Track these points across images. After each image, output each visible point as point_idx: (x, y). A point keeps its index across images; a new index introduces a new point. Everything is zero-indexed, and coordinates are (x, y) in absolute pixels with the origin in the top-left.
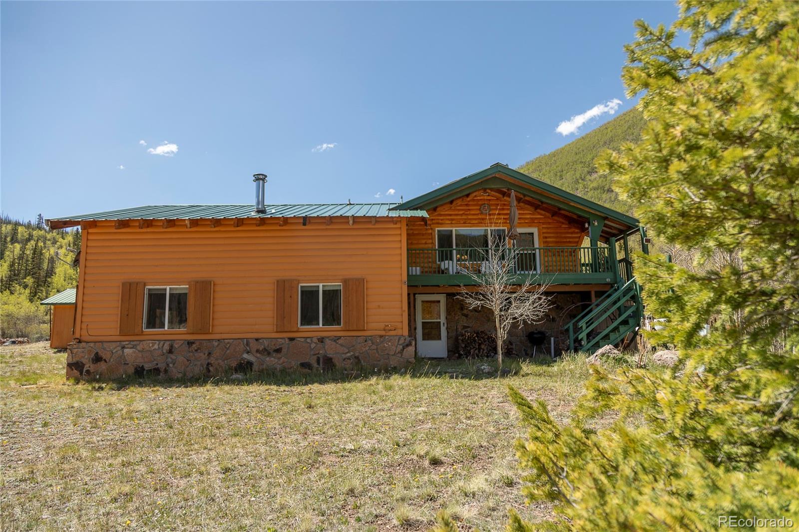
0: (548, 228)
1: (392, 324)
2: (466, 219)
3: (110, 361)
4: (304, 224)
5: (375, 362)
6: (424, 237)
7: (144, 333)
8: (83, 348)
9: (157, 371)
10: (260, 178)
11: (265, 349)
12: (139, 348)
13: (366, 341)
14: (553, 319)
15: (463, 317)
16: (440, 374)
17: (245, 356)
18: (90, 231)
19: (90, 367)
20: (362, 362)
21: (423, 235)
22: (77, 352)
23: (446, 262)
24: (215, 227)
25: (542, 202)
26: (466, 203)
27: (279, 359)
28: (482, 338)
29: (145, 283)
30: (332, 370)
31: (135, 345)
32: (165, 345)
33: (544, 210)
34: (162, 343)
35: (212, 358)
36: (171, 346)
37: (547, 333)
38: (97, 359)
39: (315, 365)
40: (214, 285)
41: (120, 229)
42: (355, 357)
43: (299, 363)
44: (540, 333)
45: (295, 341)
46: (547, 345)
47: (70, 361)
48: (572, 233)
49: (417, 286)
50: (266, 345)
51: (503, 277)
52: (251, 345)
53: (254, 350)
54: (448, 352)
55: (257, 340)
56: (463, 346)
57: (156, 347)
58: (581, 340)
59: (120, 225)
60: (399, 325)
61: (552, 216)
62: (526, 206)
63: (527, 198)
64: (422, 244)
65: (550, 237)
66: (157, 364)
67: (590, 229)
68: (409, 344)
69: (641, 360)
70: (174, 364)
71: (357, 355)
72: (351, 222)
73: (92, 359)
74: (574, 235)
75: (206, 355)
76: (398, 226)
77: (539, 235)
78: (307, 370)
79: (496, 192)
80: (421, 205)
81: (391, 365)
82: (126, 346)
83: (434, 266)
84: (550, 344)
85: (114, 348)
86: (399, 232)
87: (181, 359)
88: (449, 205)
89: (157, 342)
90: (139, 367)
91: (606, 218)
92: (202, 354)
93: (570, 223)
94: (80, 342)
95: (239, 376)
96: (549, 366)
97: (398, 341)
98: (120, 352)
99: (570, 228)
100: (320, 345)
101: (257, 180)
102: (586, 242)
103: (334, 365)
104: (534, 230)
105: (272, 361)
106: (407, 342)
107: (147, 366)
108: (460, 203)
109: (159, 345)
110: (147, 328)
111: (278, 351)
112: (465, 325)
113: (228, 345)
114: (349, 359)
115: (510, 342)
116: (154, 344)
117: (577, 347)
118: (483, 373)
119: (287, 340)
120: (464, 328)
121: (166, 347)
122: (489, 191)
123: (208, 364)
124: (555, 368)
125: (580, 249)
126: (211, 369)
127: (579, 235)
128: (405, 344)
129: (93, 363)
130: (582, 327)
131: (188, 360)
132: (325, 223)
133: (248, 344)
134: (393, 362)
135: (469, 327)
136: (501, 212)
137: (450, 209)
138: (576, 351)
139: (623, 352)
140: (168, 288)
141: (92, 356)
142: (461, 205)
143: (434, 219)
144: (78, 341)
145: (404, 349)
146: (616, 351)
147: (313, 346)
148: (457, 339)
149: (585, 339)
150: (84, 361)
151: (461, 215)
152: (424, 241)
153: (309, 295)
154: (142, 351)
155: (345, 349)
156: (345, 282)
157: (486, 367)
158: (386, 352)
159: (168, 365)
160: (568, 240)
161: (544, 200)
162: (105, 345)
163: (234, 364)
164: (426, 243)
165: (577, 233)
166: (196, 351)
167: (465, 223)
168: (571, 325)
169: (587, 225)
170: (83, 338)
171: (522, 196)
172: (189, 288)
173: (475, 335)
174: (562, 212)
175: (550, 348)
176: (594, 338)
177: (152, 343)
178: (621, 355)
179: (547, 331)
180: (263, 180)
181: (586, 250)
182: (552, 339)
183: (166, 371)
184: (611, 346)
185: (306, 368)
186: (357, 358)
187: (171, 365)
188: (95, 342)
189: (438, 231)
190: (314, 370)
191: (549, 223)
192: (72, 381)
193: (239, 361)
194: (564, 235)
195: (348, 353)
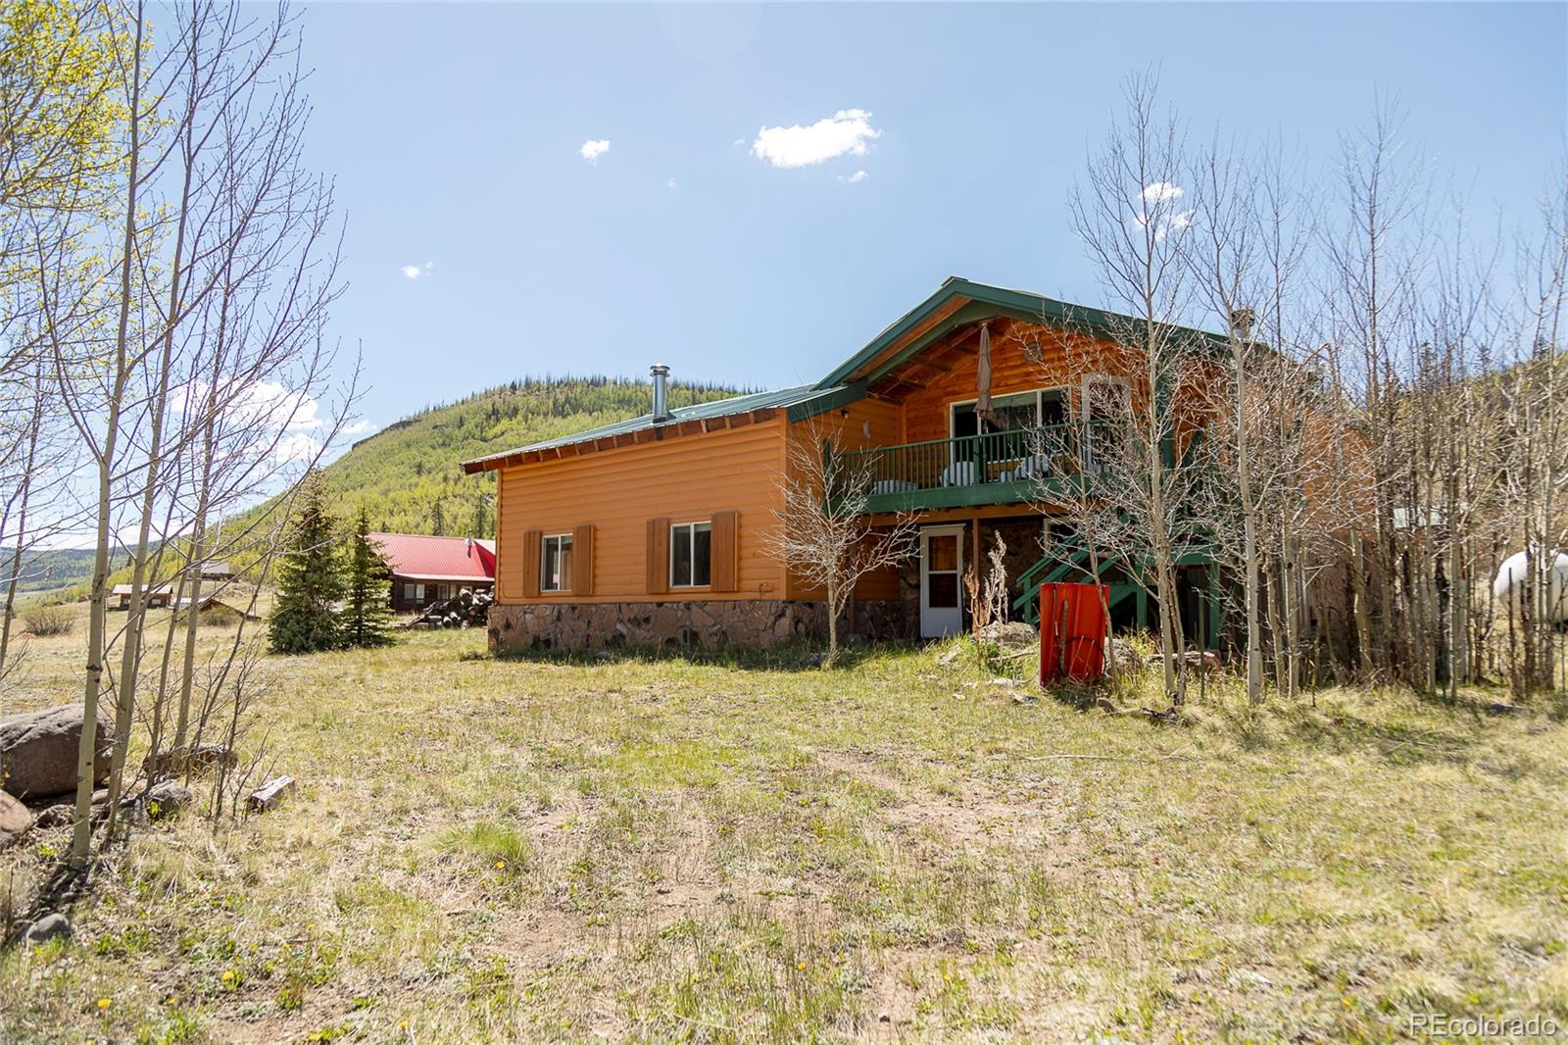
1: (768, 581)
3: (516, 628)
6: (933, 421)
7: (542, 595)
8: (498, 613)
9: (548, 642)
11: (636, 618)
12: (536, 613)
13: (735, 608)
17: (619, 626)
19: (502, 635)
20: (729, 638)
21: (931, 418)
22: (494, 617)
27: (647, 630)
29: (542, 531)
31: (533, 609)
32: (555, 610)
34: (552, 607)
35: (591, 628)
36: (560, 612)
38: (508, 626)
39: (682, 642)
40: (594, 529)
42: (722, 632)
43: (665, 637)
45: (663, 606)
47: (490, 627)
50: (636, 613)
52: (624, 610)
53: (626, 619)
54: (963, 628)
55: (629, 604)
57: (548, 612)
60: (776, 584)
64: (930, 434)
66: (548, 634)
71: (724, 628)
72: (729, 424)
73: (504, 626)
75: (586, 624)
76: (776, 423)
78: (674, 649)
81: (761, 646)
82: (527, 611)
85: (519, 613)
86: (777, 434)
87: (567, 628)
89: (549, 606)
90: (536, 636)
92: (583, 624)
94: (497, 605)
97: (772, 609)
98: (523, 618)
100: (687, 613)
103: (700, 641)
105: (641, 633)
106: (782, 611)
107: (542, 636)
109: (550, 610)
110: (545, 588)
111: (647, 620)
113: (604, 612)
114: (716, 634)
116: (546, 609)
119: (656, 605)
121: (555, 613)
123: (588, 636)
126: (588, 645)
128: (779, 613)
129: (505, 630)
131: (572, 630)
133: (620, 610)
140: (560, 536)
141: (504, 622)
143: (949, 386)
145: (776, 621)
147: (679, 614)
150: (499, 627)
152: (932, 430)
153: (682, 540)
154: (538, 618)
155: (712, 619)
156: (715, 519)
158: (755, 626)
159: (556, 635)
162: (513, 609)
163: (608, 636)
164: (936, 433)
166: (579, 618)
170: (501, 601)
172: (575, 537)
177: (545, 607)
183: (555, 643)
186: (724, 633)
187: (559, 635)
188: (507, 606)
189: (955, 408)
190: (681, 648)
193: (613, 633)
195: (715, 625)
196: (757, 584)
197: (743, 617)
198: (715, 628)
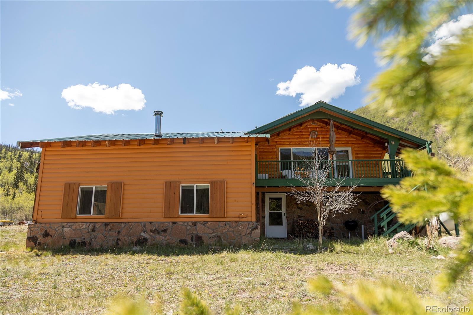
0: (358, 147)
1: (244, 213)
2: (300, 141)
3: (54, 236)
4: (184, 143)
5: (232, 241)
6: (271, 154)
7: (77, 218)
8: (38, 227)
9: (84, 243)
10: (158, 114)
11: (156, 230)
12: (73, 227)
13: (225, 225)
14: (363, 212)
15: (298, 209)
16: (274, 250)
17: (143, 234)
18: (47, 149)
19: (41, 240)
20: (222, 239)
21: (270, 152)
22: (34, 230)
23: (287, 171)
24: (125, 146)
25: (354, 129)
26: (300, 130)
27: (166, 236)
28: (311, 224)
29: (79, 184)
30: (201, 245)
31: (71, 225)
32: (90, 226)
33: (355, 135)
34: (88, 224)
35: (120, 235)
36: (94, 227)
37: (359, 221)
38: (46, 235)
39: (190, 241)
40: (124, 185)
41: (65, 147)
42: (218, 236)
43: (179, 240)
44: (353, 221)
45: (177, 224)
46: (359, 231)
47: (29, 236)
48: (376, 151)
49: (264, 187)
50: (157, 227)
51: (322, 180)
52: (147, 226)
53: (148, 230)
54: (288, 234)
55: (151, 223)
56: (298, 230)
57: (84, 227)
58: (383, 227)
59: (64, 145)
60: (249, 214)
61: (362, 139)
62: (343, 132)
63: (343, 126)
64: (269, 158)
65: (360, 154)
66: (84, 239)
67: (389, 147)
68: (256, 228)
69: (429, 243)
70: (95, 239)
71: (219, 235)
72: (216, 142)
73: (43, 235)
74: (377, 152)
75: (117, 233)
76: (249, 144)
77: (352, 152)
78: (184, 245)
79: (321, 123)
80: (267, 131)
81: (243, 242)
82: (65, 226)
83: (278, 173)
84: (361, 230)
85: (58, 228)
86: (249, 149)
87: (100, 235)
88: (288, 132)
89: (85, 223)
90: (73, 241)
91: (400, 139)
92: (114, 233)
93: (374, 144)
94: (36, 223)
95: (137, 248)
96: (358, 246)
97: (248, 226)
98: (61, 230)
99: (375, 147)
100: (194, 227)
101: (156, 115)
102: (387, 157)
103: (203, 242)
104: (349, 149)
105: (160, 238)
106: (254, 226)
107: (78, 240)
108: (296, 131)
109: (86, 226)
110: (79, 214)
111: (165, 231)
112: (300, 215)
113: (132, 226)
114: (213, 237)
115: (332, 228)
116: (83, 225)
117: (380, 232)
118: (308, 250)
119: (171, 223)
120: (298, 218)
121: (91, 227)
122: (316, 122)
123: (118, 239)
124: (363, 247)
125: (382, 161)
126: (119, 243)
127: (381, 152)
128: (254, 227)
129: (43, 237)
130: (383, 217)
131: (105, 237)
132: (198, 142)
133: (144, 226)
134: (245, 240)
135: (302, 217)
136: (325, 136)
137: (289, 134)
138: (379, 235)
139: (416, 237)
140: (94, 187)
141: (43, 232)
142: (296, 132)
143: (278, 141)
144: (35, 222)
145: (252, 231)
146: (409, 236)
147: (189, 228)
148: (293, 225)
149: (386, 226)
150: (38, 236)
151: (297, 138)
152: (270, 157)
153: (187, 193)
154: (75, 230)
155: (211, 230)
156: (212, 183)
157: (310, 246)
158: (240, 233)
159: (91, 240)
160: (373, 156)
161: (355, 127)
162: (52, 225)
163: (135, 240)
164: (272, 158)
165: (380, 151)
166: (110, 230)
167: (300, 144)
168: (375, 216)
169: (386, 144)
170: (39, 221)
171: (339, 125)
172: (108, 187)
173: (306, 222)
174: (369, 135)
175: (361, 232)
176: (393, 226)
177: (82, 224)
178: (414, 239)
179: (359, 220)
180: (160, 115)
181: (386, 162)
182: (363, 226)
183: (90, 244)
184: (405, 232)
185: (183, 243)
186: (219, 237)
187: (93, 240)
188: (45, 223)
189: (281, 149)
190: (189, 244)
191: (359, 144)
192: (29, 250)
193: (138, 238)
194: (370, 152)
195: (212, 233)
196: (237, 214)
197: (231, 229)
198: (213, 234)
